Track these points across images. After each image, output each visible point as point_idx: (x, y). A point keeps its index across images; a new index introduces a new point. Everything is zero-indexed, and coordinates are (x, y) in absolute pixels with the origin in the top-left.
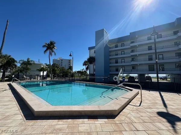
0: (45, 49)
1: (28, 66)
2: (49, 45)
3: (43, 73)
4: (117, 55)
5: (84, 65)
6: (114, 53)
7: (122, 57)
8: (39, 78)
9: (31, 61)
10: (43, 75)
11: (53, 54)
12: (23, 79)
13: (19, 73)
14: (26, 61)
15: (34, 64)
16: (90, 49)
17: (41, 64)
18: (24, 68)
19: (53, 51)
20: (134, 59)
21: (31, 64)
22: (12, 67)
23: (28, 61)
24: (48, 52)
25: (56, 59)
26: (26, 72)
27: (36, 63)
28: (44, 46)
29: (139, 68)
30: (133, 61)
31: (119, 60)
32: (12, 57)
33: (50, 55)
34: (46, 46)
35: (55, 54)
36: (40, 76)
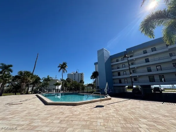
0: (60, 68)
1: (48, 82)
2: (62, 65)
3: (58, 87)
4: (118, 68)
5: (91, 78)
6: (116, 67)
7: (123, 70)
8: (54, 91)
9: (50, 78)
10: (58, 89)
11: (65, 71)
12: (44, 92)
13: (41, 88)
14: (47, 78)
15: (52, 80)
16: (96, 64)
17: (57, 80)
18: (45, 84)
19: (65, 70)
20: (135, 71)
21: (50, 80)
22: (38, 83)
23: (48, 78)
24: (62, 70)
25: (70, 73)
26: (46, 86)
27: (53, 79)
28: (59, 67)
29: (140, 79)
30: (134, 72)
31: (121, 73)
32: (38, 76)
33: (63, 73)
34: (60, 66)
35: (67, 72)
36: (56, 90)
